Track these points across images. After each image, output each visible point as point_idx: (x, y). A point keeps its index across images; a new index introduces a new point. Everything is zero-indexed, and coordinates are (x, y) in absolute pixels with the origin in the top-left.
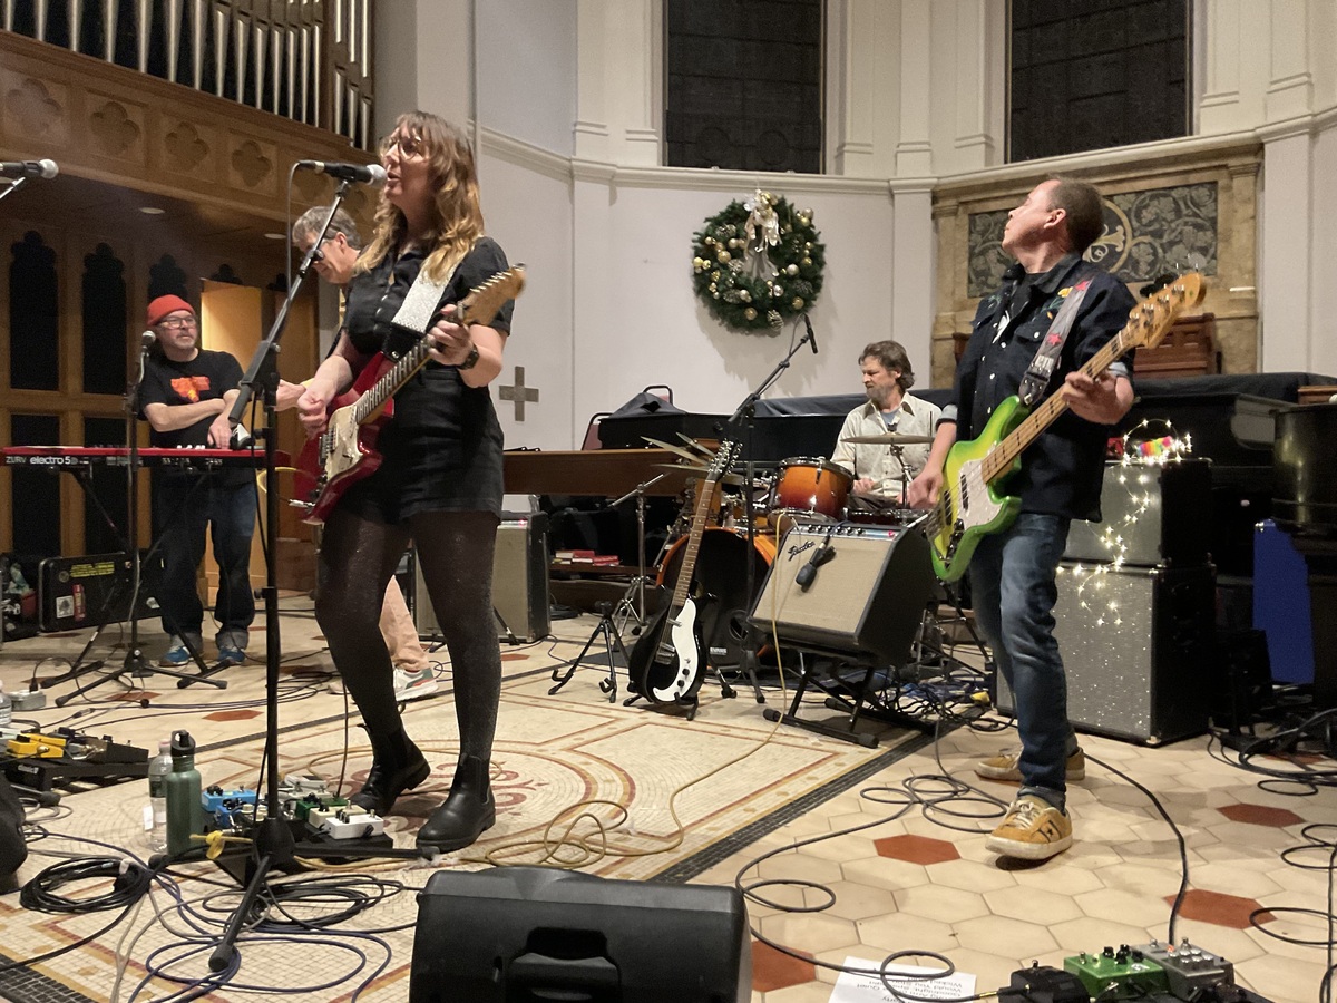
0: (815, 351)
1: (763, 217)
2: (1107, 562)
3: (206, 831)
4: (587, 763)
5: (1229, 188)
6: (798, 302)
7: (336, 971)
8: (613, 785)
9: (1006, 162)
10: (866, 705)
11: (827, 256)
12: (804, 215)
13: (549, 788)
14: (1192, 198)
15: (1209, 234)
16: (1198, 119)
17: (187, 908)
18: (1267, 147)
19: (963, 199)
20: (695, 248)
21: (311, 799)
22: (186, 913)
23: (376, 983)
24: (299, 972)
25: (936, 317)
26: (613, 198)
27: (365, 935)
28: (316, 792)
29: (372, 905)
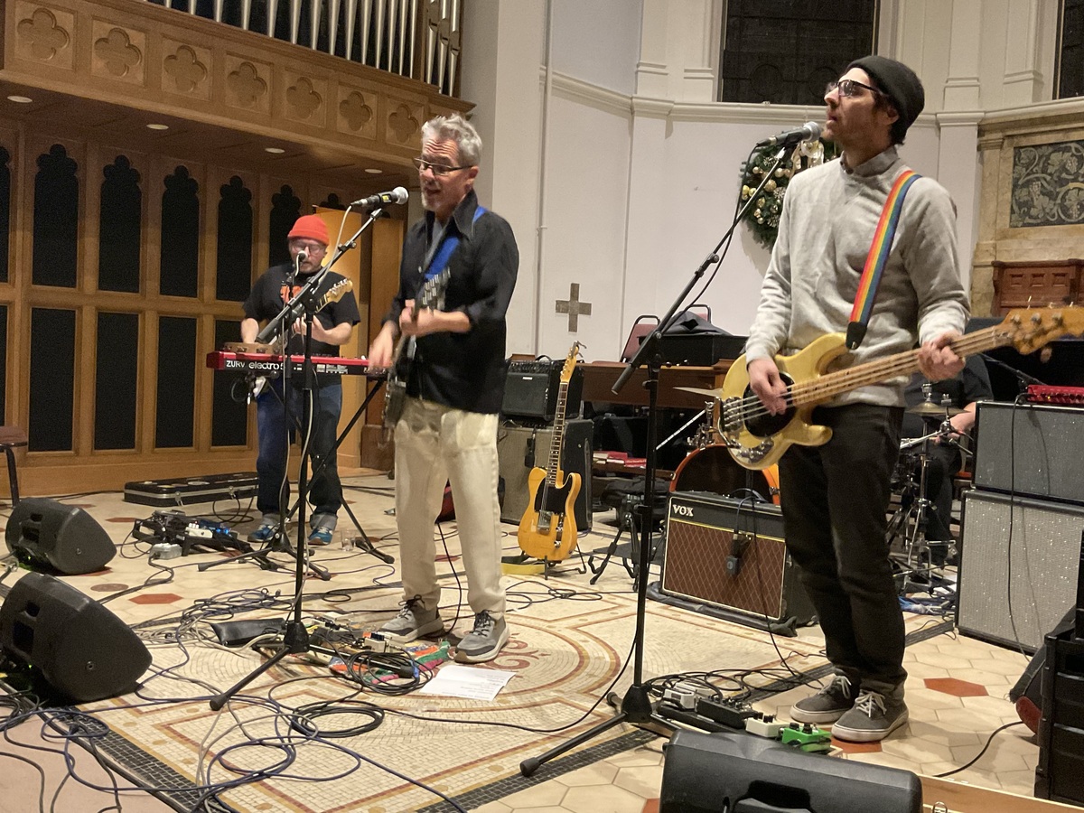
4: (585, 641)
8: (603, 661)
9: (1054, 98)
13: (549, 658)
19: (1009, 133)
20: (742, 176)
25: (977, 245)
26: (669, 132)
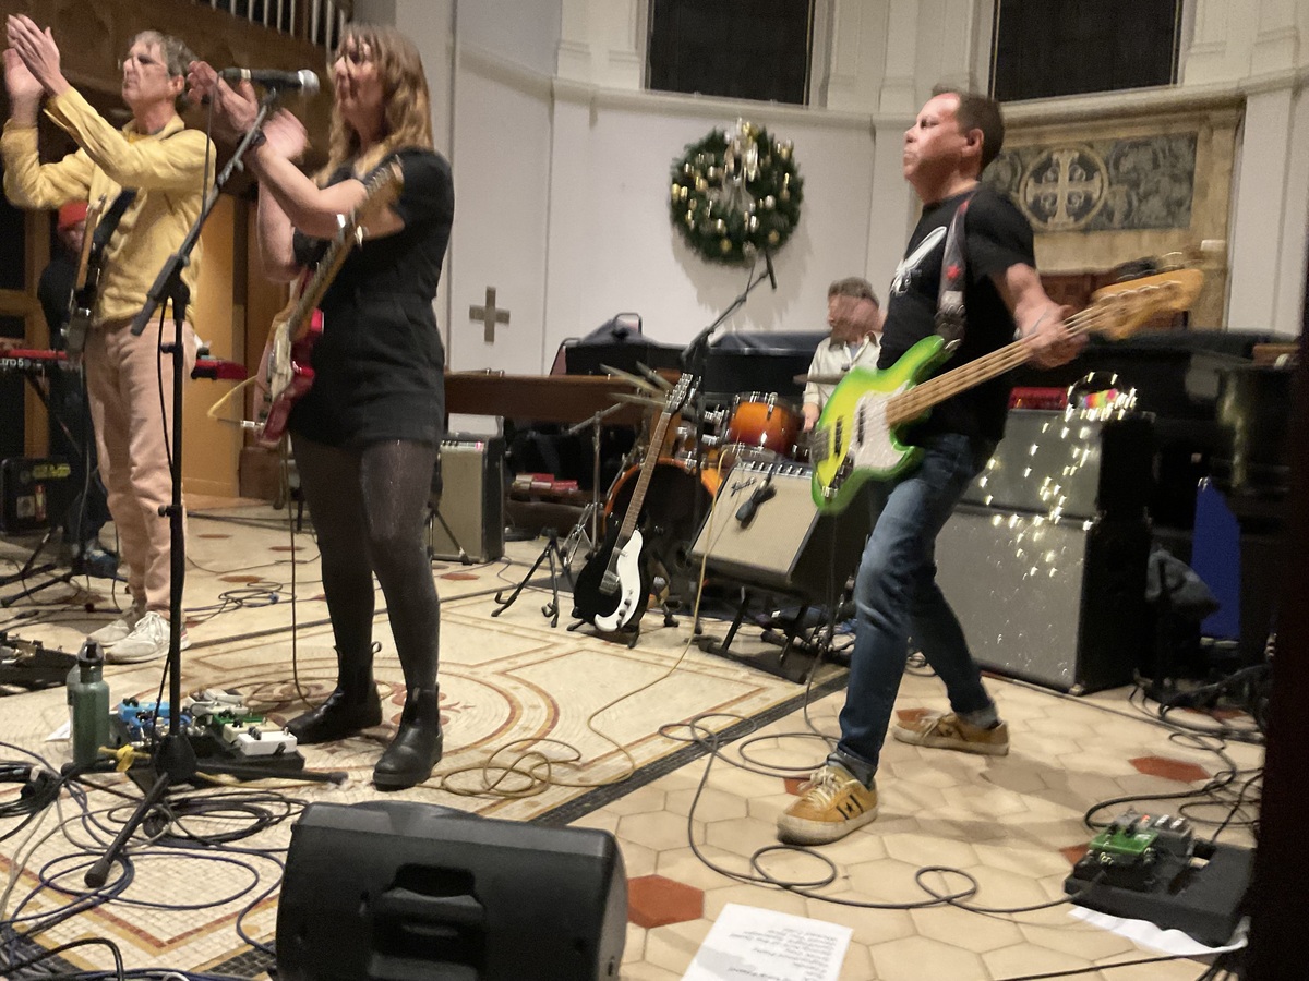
0: (774, 286)
1: (742, 146)
2: (1044, 512)
3: (119, 744)
4: (516, 688)
5: (1208, 141)
6: (773, 236)
7: (227, 890)
8: (539, 711)
10: (797, 640)
11: (806, 190)
12: (784, 146)
13: (474, 711)
14: (1170, 150)
15: (1185, 187)
16: (1184, 67)
17: (91, 818)
18: (1248, 101)
20: (673, 174)
21: (227, 714)
22: (89, 823)
23: (265, 902)
24: (190, 889)
26: (593, 121)
27: (264, 853)
28: (233, 708)
29: (276, 823)
